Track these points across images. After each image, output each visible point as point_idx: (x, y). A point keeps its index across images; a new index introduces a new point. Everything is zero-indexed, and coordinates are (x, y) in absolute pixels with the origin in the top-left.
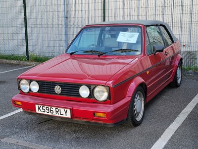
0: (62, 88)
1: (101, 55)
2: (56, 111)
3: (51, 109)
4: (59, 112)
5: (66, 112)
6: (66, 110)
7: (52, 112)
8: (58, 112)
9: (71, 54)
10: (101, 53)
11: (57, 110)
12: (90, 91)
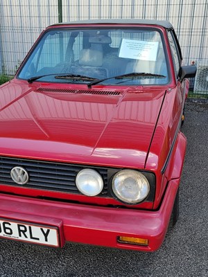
0: (29, 172)
1: (94, 84)
2: (20, 231)
3: (7, 225)
4: (27, 233)
5: (46, 235)
6: (45, 230)
7: (8, 231)
8: (24, 232)
9: (31, 81)
10: (95, 82)
11: (22, 228)
12: (104, 181)
